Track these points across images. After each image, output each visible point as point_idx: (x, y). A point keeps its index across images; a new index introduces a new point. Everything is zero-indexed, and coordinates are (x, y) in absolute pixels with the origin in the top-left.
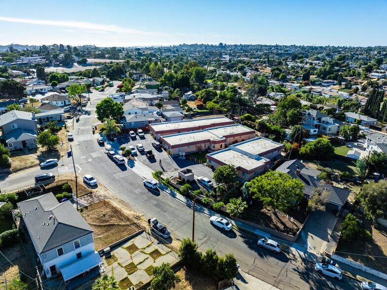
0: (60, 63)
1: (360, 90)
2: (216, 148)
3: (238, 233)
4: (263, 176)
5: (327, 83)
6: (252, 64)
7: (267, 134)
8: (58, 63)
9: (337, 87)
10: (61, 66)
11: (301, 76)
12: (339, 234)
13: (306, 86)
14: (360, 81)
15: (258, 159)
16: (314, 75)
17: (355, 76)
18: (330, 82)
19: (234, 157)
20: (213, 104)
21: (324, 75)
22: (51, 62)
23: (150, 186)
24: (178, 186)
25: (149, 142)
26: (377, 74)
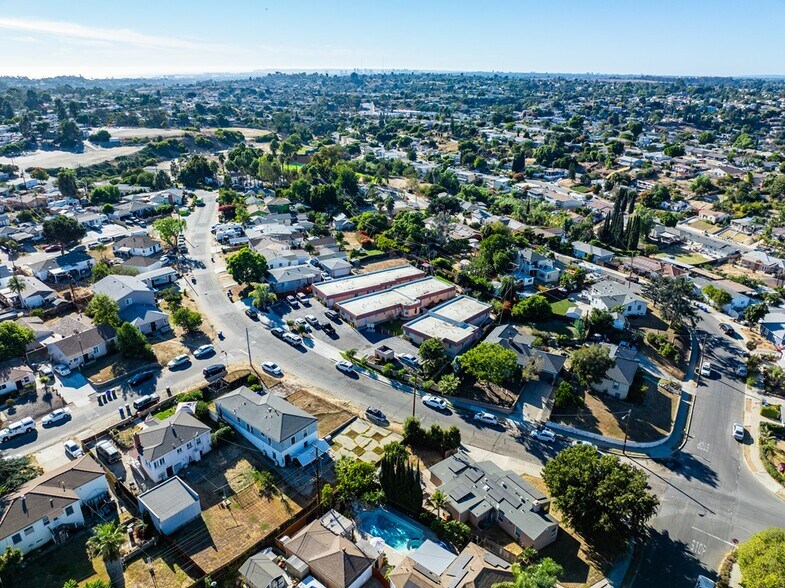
0: (55, 142)
1: (603, 189)
2: (409, 315)
3: (453, 411)
4: (475, 349)
5: (553, 174)
6: (423, 131)
7: (470, 289)
8: (51, 141)
9: (568, 182)
10: (58, 149)
11: (510, 161)
12: (553, 401)
13: (518, 182)
14: (604, 170)
15: (465, 327)
16: (531, 157)
17: (597, 160)
18: (557, 173)
19: (436, 326)
20: (386, 239)
21: (547, 159)
22: (34, 140)
23: (345, 369)
24: (377, 367)
25: (319, 311)
26: (629, 159)
